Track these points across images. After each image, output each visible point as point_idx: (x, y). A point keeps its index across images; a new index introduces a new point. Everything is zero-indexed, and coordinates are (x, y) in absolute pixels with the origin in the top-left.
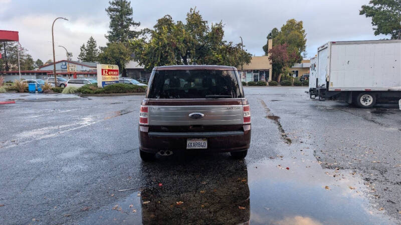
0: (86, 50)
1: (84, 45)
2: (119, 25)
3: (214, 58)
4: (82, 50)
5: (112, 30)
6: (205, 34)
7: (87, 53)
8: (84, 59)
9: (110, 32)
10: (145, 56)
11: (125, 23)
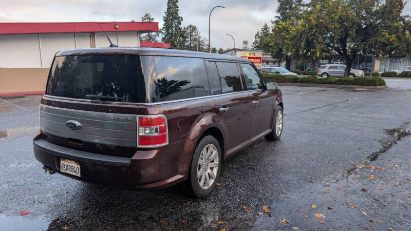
0: (260, 37)
1: (258, 33)
2: (287, 8)
3: (383, 40)
4: (256, 38)
5: (279, 15)
6: (374, 9)
7: (261, 41)
8: (257, 47)
9: (277, 17)
10: (290, 40)
11: (294, 6)
